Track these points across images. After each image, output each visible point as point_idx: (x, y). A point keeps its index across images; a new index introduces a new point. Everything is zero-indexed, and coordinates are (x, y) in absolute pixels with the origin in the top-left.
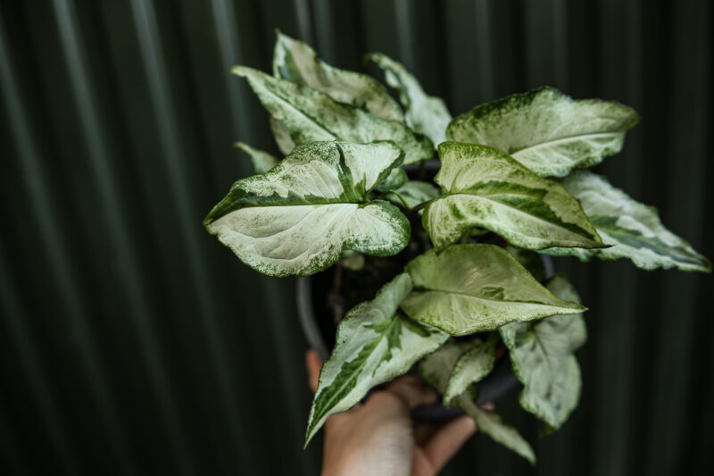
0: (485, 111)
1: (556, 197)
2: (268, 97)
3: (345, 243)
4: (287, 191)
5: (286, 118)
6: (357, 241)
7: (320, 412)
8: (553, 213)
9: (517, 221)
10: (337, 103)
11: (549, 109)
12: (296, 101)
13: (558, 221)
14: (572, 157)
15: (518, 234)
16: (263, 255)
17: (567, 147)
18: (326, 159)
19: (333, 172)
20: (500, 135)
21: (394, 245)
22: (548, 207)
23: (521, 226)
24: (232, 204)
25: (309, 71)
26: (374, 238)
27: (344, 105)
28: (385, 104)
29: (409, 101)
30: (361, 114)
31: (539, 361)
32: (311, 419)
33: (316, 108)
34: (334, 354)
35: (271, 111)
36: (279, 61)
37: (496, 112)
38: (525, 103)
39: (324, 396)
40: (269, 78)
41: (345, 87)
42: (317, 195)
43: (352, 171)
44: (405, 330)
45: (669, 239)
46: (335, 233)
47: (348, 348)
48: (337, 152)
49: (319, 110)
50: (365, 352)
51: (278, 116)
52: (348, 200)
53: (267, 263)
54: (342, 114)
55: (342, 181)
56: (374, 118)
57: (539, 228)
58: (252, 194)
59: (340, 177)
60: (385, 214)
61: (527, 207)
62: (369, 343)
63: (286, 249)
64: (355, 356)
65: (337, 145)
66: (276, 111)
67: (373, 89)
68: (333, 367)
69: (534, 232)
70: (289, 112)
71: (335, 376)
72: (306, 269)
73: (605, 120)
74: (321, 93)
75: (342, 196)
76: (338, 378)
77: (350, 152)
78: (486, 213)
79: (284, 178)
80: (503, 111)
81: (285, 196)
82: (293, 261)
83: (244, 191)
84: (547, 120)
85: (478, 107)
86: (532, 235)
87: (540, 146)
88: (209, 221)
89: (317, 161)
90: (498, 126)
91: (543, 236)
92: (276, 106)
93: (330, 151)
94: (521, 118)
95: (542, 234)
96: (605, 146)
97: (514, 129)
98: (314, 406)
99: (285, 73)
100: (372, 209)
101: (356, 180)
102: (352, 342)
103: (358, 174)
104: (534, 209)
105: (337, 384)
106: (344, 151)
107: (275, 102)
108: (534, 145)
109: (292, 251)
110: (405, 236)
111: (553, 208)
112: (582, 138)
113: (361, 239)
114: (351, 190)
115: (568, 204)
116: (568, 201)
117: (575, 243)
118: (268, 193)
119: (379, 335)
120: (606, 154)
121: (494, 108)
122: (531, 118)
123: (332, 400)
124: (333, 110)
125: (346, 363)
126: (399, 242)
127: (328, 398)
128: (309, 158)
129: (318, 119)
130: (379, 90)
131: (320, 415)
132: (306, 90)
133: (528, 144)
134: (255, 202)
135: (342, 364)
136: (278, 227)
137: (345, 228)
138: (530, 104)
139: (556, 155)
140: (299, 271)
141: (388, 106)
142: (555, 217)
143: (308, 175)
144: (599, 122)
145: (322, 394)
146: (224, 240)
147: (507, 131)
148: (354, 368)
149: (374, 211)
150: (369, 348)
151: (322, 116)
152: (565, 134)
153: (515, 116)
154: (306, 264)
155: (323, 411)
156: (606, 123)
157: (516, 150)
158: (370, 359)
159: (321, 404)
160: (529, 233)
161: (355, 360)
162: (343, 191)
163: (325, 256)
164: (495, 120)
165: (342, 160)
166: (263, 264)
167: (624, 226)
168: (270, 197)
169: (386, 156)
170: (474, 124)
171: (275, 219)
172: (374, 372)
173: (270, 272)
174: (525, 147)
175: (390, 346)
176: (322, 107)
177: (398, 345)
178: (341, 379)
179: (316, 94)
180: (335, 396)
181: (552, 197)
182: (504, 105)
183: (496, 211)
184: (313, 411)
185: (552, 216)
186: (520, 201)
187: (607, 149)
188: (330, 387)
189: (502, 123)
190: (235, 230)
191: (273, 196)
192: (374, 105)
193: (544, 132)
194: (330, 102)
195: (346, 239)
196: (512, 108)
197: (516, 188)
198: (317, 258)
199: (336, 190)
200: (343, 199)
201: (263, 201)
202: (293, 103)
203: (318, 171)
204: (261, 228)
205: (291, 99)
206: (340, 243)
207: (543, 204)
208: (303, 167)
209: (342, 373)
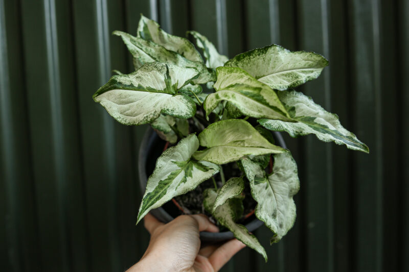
0: (242, 57)
1: (266, 91)
2: (131, 47)
3: (162, 110)
4: (138, 84)
5: (140, 58)
6: (168, 110)
7: (145, 206)
8: (265, 100)
9: (246, 103)
10: (167, 50)
11: (276, 56)
12: (146, 49)
13: (267, 105)
14: (289, 81)
15: (246, 109)
16: (121, 113)
17: (286, 75)
18: (160, 70)
19: (162, 77)
20: (250, 70)
21: (186, 114)
22: (263, 97)
23: (248, 105)
24: (110, 87)
25: (155, 35)
26: (177, 109)
27: (171, 52)
28: (193, 53)
29: (209, 56)
30: (180, 57)
31: (270, 195)
32: (140, 209)
33: (157, 53)
34: (154, 173)
35: (133, 54)
36: (141, 29)
37: (248, 57)
38: (263, 53)
39: (149, 197)
40: (133, 37)
41: (173, 43)
42: (152, 87)
43: (172, 78)
44: (195, 168)
45: (344, 132)
46: (158, 106)
47: (162, 172)
48: (166, 68)
49: (158, 55)
50: (172, 176)
51: (136, 56)
52: (167, 92)
53: (122, 118)
54: (170, 57)
55: (165, 82)
56: (187, 60)
57: (258, 107)
58: (120, 83)
59: (165, 80)
60: (184, 100)
61: (253, 97)
62: (174, 172)
63: (133, 111)
64: (166, 177)
65: (166, 65)
66: (135, 54)
67: (187, 45)
68: (154, 182)
69: (255, 109)
70: (143, 55)
71: (155, 187)
72: (141, 121)
73: (307, 62)
74: (159, 46)
75: (165, 90)
76: (156, 188)
77: (172, 69)
78: (231, 96)
79: (137, 77)
80: (251, 57)
81: (137, 86)
82: (135, 118)
83: (116, 81)
84: (275, 62)
85: (238, 55)
86: (254, 110)
87: (271, 75)
88: (96, 95)
89: (155, 71)
90: (249, 65)
91: (259, 111)
92: (136, 51)
93: (162, 67)
94: (261, 61)
95: (259, 110)
96: (308, 75)
97: (257, 66)
98: (143, 202)
99: (143, 35)
100: (179, 97)
101: (173, 82)
102: (165, 169)
103: (175, 80)
104: (255, 97)
105: (156, 192)
106: (169, 68)
107: (135, 50)
108: (269, 75)
109: (136, 113)
110: (193, 112)
111: (265, 98)
112: (294, 71)
113: (170, 109)
114: (170, 87)
115: (272, 96)
116: (271, 94)
117: (277, 117)
118: (128, 83)
119: (180, 168)
120: (308, 79)
121: (246, 56)
122: (266, 60)
123: (152, 200)
124: (165, 54)
125: (161, 181)
126: (189, 114)
127: (150, 199)
128: (151, 69)
129: (157, 59)
130: (191, 45)
131: (146, 208)
132: (152, 44)
133: (265, 74)
134: (121, 87)
135: (159, 181)
136: (131, 100)
137: (163, 104)
138: (265, 54)
139: (279, 79)
140: (137, 123)
141: (194, 55)
142: (266, 102)
143: (149, 77)
144: (303, 63)
145: (147, 196)
146: (103, 104)
147: (254, 67)
148: (166, 184)
149: (180, 98)
150: (174, 175)
151: (159, 57)
152: (285, 69)
153: (258, 60)
154: (141, 119)
155: (147, 206)
156: (308, 63)
157: (259, 77)
158: (174, 181)
159: (146, 202)
160: (252, 108)
161: (166, 180)
162: (165, 87)
163: (151, 116)
164: (247, 62)
165: (168, 72)
166: (120, 118)
167: (318, 123)
168: (129, 86)
169: (191, 73)
170: (236, 64)
171: (130, 96)
172: (176, 188)
173: (123, 122)
174: (264, 76)
175: (186, 176)
176: (160, 53)
177: (191, 175)
178: (158, 190)
179: (157, 46)
180: (155, 198)
181: (265, 92)
182: (251, 54)
183: (236, 97)
184: (142, 204)
185: (264, 102)
186: (249, 93)
187: (308, 77)
188: (152, 193)
189: (251, 63)
190: (109, 100)
191: (130, 85)
192: (188, 54)
193: (273, 68)
194: (164, 50)
195: (163, 108)
196: (256, 55)
197: (248, 87)
198: (147, 117)
199: (162, 86)
200: (165, 91)
201: (125, 87)
202: (145, 50)
203: (155, 76)
204: (122, 100)
205: (143, 48)
206: (160, 110)
207: (260, 95)
208: (147, 73)
209: (159, 186)
